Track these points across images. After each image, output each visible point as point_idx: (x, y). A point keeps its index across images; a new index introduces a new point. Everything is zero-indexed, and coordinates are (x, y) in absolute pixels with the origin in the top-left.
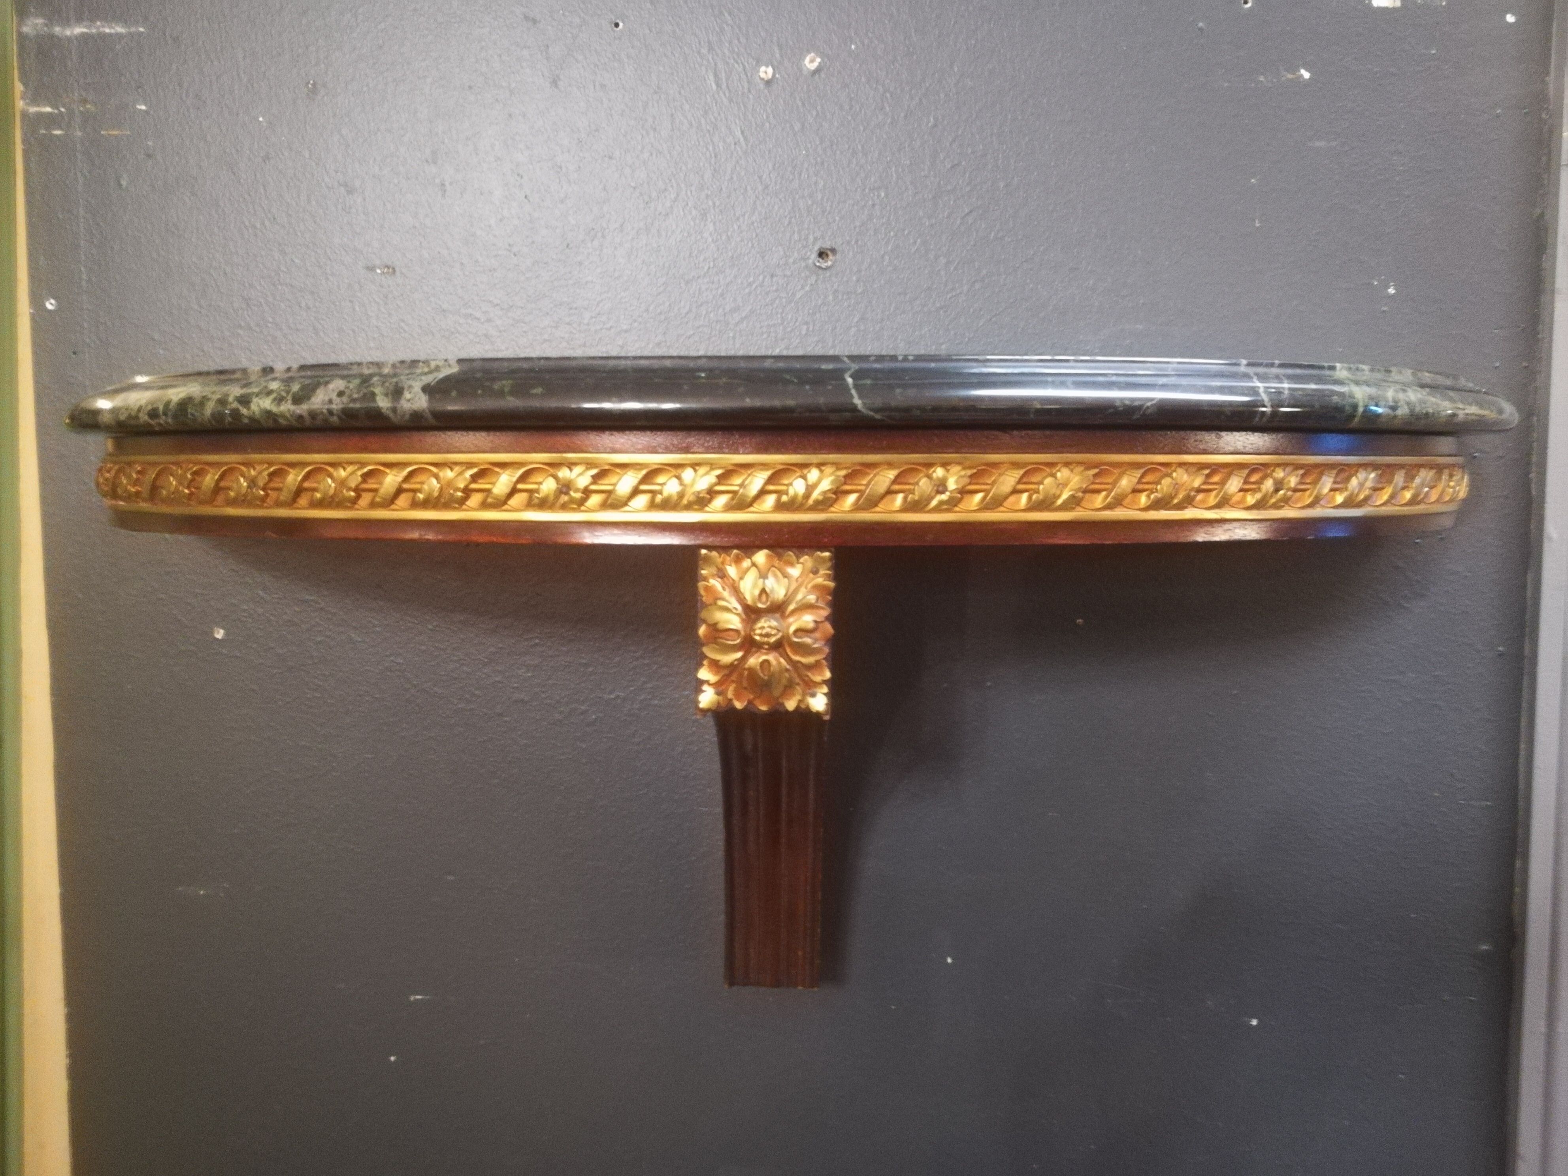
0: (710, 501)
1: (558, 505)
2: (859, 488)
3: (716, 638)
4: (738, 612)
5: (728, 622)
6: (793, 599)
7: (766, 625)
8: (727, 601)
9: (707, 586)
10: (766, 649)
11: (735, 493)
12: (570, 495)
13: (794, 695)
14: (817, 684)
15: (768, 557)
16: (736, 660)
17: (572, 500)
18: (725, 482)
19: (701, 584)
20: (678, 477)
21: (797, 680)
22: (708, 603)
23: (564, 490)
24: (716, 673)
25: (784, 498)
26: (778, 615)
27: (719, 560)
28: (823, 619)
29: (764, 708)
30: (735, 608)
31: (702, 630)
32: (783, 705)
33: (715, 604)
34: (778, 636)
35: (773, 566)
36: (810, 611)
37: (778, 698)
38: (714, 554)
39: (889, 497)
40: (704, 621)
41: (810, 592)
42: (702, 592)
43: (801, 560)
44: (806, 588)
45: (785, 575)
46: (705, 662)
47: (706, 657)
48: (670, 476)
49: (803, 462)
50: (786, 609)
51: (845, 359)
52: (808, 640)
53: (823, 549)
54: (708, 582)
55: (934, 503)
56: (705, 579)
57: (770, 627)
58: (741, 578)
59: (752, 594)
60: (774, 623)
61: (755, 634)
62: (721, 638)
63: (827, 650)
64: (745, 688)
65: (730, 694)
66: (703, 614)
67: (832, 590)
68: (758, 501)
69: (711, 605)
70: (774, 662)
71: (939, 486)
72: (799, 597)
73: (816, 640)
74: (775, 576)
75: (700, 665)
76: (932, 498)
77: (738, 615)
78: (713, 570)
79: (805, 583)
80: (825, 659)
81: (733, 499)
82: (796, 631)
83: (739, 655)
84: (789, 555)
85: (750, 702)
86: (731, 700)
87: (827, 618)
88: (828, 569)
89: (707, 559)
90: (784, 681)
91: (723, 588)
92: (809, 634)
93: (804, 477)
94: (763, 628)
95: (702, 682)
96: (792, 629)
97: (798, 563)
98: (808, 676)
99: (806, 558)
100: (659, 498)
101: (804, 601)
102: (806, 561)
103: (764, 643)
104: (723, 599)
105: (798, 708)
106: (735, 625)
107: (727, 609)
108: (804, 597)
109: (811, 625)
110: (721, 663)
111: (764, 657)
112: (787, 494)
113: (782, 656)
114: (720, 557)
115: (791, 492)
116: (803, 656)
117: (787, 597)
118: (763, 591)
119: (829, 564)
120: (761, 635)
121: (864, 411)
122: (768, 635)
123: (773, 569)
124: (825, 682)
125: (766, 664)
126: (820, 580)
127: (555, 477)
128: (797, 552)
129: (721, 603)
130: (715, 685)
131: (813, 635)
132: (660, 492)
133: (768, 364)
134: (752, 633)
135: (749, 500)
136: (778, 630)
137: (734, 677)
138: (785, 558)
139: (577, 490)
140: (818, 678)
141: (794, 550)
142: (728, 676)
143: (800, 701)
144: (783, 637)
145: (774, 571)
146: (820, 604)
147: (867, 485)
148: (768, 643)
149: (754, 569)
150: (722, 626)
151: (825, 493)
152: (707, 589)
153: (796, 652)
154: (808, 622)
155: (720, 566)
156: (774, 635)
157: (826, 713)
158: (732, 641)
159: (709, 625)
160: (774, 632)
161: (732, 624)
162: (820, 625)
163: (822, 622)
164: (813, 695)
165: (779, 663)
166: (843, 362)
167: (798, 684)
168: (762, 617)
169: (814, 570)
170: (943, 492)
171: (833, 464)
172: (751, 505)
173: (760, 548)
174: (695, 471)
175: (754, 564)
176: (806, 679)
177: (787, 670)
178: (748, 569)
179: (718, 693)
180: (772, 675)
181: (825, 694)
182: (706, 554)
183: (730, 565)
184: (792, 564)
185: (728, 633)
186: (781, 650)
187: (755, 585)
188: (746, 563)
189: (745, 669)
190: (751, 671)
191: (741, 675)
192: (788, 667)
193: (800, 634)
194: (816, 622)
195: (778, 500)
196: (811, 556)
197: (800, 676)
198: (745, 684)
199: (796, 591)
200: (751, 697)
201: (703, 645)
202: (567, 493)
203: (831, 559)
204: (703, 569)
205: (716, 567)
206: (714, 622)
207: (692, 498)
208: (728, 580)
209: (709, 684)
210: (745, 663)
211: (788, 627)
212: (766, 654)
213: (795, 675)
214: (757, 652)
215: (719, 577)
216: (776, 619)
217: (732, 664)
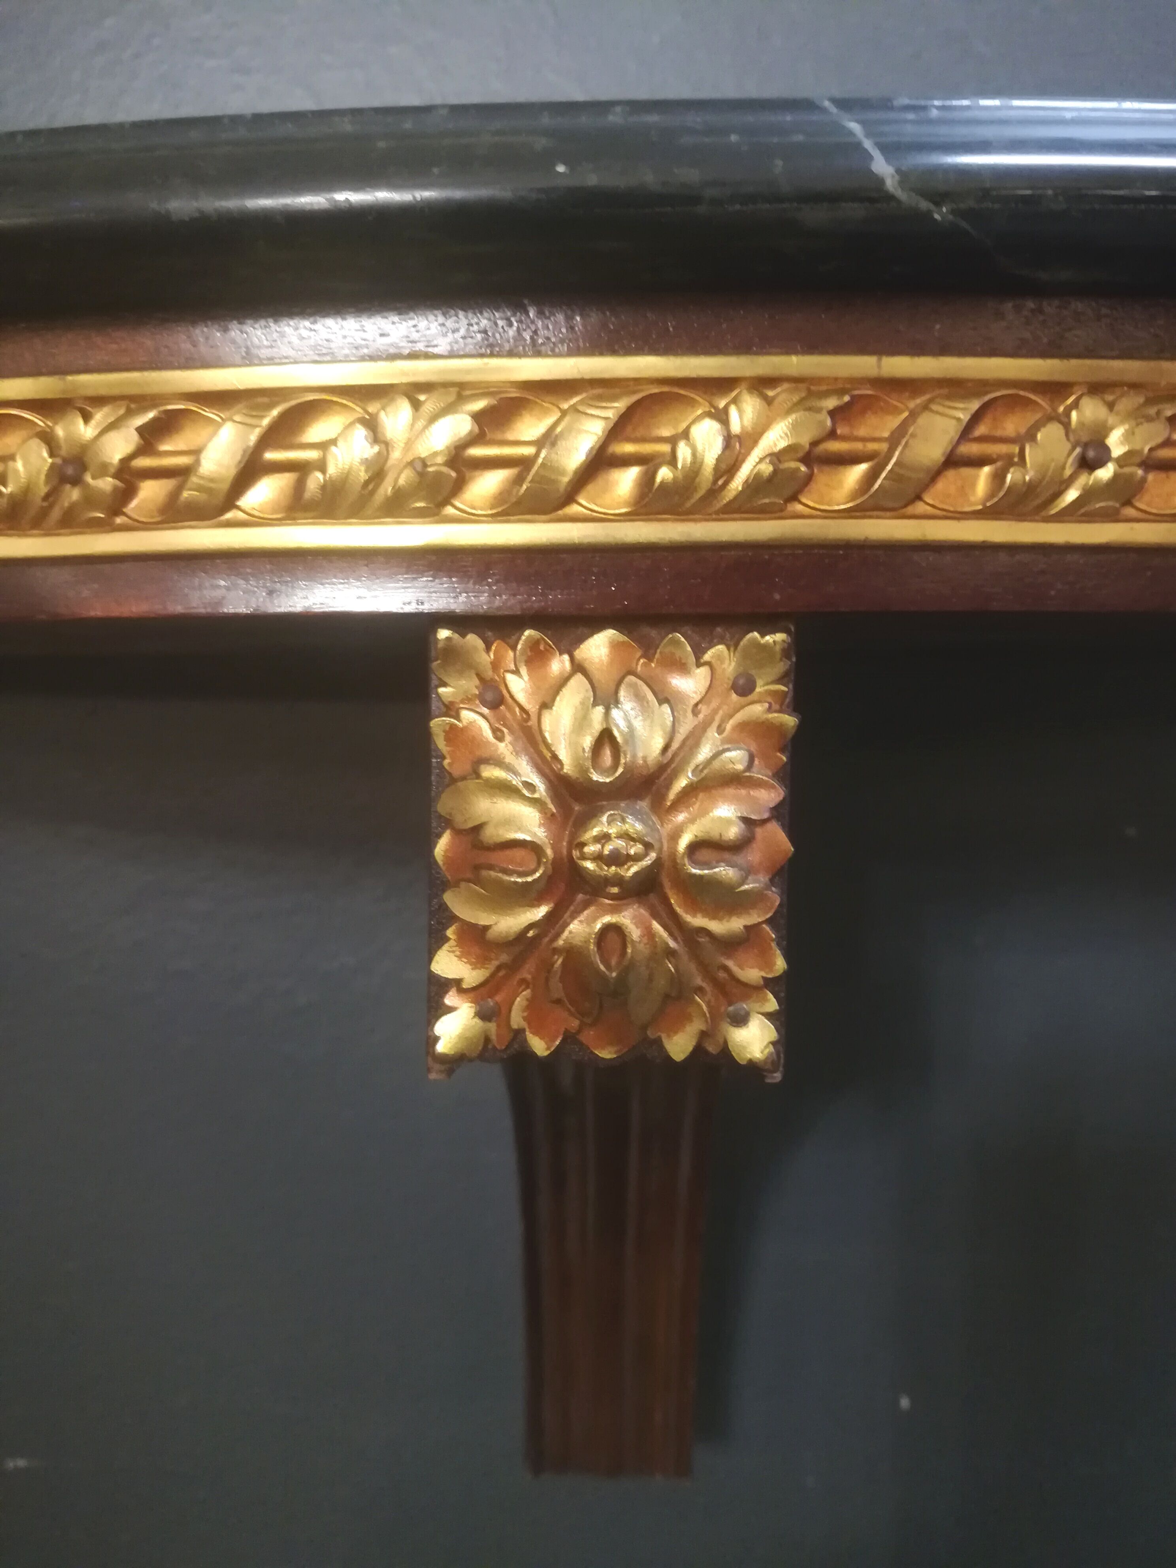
0: (459, 486)
1: (56, 514)
2: (872, 446)
3: (477, 868)
4: (536, 796)
5: (509, 822)
6: (686, 761)
7: (613, 831)
8: (509, 768)
9: (453, 727)
10: (613, 897)
11: (524, 463)
12: (87, 485)
13: (689, 1018)
14: (749, 990)
15: (615, 646)
16: (531, 926)
17: (91, 499)
18: (499, 436)
19: (438, 724)
20: (371, 424)
21: (699, 981)
22: (456, 772)
23: (70, 471)
24: (478, 962)
25: (664, 474)
26: (643, 805)
27: (485, 659)
28: (766, 815)
29: (607, 1054)
30: (530, 786)
31: (442, 846)
32: (658, 1042)
33: (478, 776)
34: (647, 862)
35: (634, 673)
36: (731, 791)
37: (644, 1028)
38: (473, 640)
39: (951, 474)
40: (447, 823)
41: (732, 742)
42: (440, 743)
43: (707, 657)
44: (720, 730)
45: (665, 697)
46: (450, 932)
47: (453, 918)
48: (351, 419)
49: (716, 374)
50: (668, 786)
51: (827, 104)
52: (725, 872)
53: (767, 624)
54: (457, 717)
55: (1072, 495)
56: (451, 710)
57: (625, 836)
58: (546, 705)
59: (574, 745)
60: (634, 826)
61: (584, 857)
62: (491, 867)
63: (775, 898)
64: (558, 1002)
65: (517, 1019)
66: (445, 805)
67: (791, 733)
68: (590, 488)
69: (464, 778)
70: (635, 933)
71: (1086, 446)
72: (704, 753)
73: (748, 872)
74: (639, 697)
75: (437, 941)
76: (1067, 483)
77: (535, 802)
78: (470, 684)
79: (718, 719)
80: (768, 921)
81: (518, 480)
82: (694, 847)
83: (541, 912)
84: (677, 643)
85: (569, 1038)
86: (519, 1033)
87: (777, 812)
88: (779, 681)
89: (451, 653)
90: (661, 984)
91: (495, 731)
92: (727, 855)
93: (722, 417)
94: (604, 838)
95: (444, 985)
96: (683, 843)
97: (699, 665)
98: (726, 969)
99: (717, 651)
100: (316, 479)
101: (716, 764)
102: (719, 657)
103: (608, 881)
104: (499, 763)
105: (698, 1051)
106: (528, 832)
107: (506, 790)
108: (716, 755)
109: (733, 832)
110: (491, 934)
111: (607, 919)
112: (672, 461)
113: (655, 915)
114: (488, 649)
115: (684, 453)
116: (713, 915)
117: (670, 754)
118: (606, 737)
119: (781, 667)
120: (598, 858)
121: (901, 194)
122: (618, 859)
123: (631, 678)
124: (769, 984)
125: (612, 936)
126: (757, 710)
127: (48, 439)
128: (697, 638)
129: (491, 772)
130: (475, 993)
131: (739, 859)
132: (321, 466)
133: (615, 118)
134: (576, 853)
135: (566, 479)
136: (648, 846)
137: (526, 972)
138: (664, 648)
139: (103, 470)
140: (752, 974)
141: (688, 629)
142: (513, 967)
143: (703, 1035)
144: (658, 863)
145: (633, 686)
146: (759, 773)
147: (894, 440)
148: (619, 881)
149: (579, 678)
150: (494, 834)
151: (776, 457)
152: (453, 734)
153: (695, 907)
154: (728, 822)
155: (489, 674)
156: (637, 858)
157: (772, 1063)
158: (521, 874)
159: (458, 832)
160: (635, 849)
161: (520, 829)
162: (759, 831)
163: (764, 822)
164: (741, 1020)
165: (649, 934)
166: (824, 110)
167: (700, 990)
168: (602, 811)
169: (741, 682)
170: (1100, 463)
171: (796, 380)
172: (570, 497)
173: (596, 624)
174: (416, 405)
175: (578, 668)
176: (722, 975)
177: (671, 953)
178: (564, 681)
179: (483, 1015)
180: (627, 969)
181: (769, 1016)
182: (448, 639)
183: (516, 672)
184: (682, 668)
185: (509, 853)
186: (653, 898)
187: (581, 722)
188: (559, 664)
189: (555, 951)
190: (572, 953)
191: (547, 967)
192: (672, 944)
193: (704, 854)
194: (746, 820)
195: (647, 481)
196: (733, 645)
197: (706, 969)
198: (557, 989)
199: (694, 739)
200: (575, 1023)
201: (445, 885)
202: (76, 481)
203: (786, 653)
204: (445, 684)
205: (478, 675)
206: (470, 825)
207: (405, 478)
208: (509, 708)
209: (461, 991)
210: (558, 935)
211: (675, 836)
212: (614, 910)
213: (691, 967)
214: (586, 905)
215: (484, 703)
216: (638, 815)
217: (521, 935)
